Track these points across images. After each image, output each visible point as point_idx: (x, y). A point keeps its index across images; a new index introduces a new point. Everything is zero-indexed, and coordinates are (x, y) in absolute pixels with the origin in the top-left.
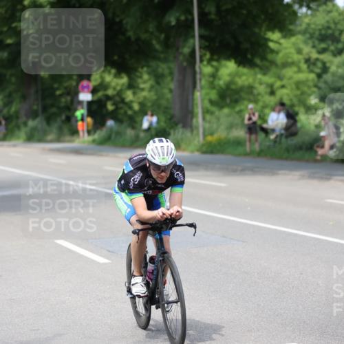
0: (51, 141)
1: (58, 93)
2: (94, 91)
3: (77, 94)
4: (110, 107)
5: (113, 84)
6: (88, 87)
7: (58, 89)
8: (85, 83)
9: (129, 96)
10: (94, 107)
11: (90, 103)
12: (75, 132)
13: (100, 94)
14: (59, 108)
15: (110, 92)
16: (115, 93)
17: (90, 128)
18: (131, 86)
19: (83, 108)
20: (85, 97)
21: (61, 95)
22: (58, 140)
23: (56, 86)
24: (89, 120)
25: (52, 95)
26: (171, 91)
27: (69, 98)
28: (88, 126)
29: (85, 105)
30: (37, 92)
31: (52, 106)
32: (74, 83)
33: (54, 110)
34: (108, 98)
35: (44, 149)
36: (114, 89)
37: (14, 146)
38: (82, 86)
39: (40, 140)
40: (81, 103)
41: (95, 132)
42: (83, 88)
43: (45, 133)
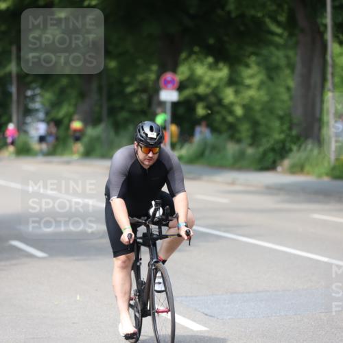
1: (130, 89)
2: (181, 88)
3: (157, 91)
4: (201, 111)
5: (207, 79)
6: (172, 82)
7: (129, 84)
8: (169, 76)
9: (229, 95)
10: (181, 111)
11: (175, 105)
13: (188, 92)
14: (133, 112)
15: (201, 90)
16: (208, 91)
17: (175, 139)
18: (233, 81)
20: (169, 95)
21: (133, 94)
23: (126, 80)
24: (174, 128)
25: (121, 93)
26: (288, 89)
27: (145, 96)
29: (169, 107)
30: (100, 89)
31: (122, 108)
32: (153, 76)
33: (124, 115)
34: (200, 98)
36: (208, 85)
37: (68, 163)
38: (165, 80)
40: (162, 104)
41: (181, 147)
42: (167, 83)
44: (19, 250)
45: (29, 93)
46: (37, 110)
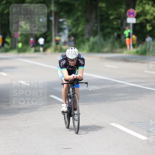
0: (107, 52)
1: (111, 17)
2: (137, 17)
3: (125, 18)
4: (149, 28)
5: (151, 11)
6: (133, 13)
7: (111, 15)
8: (131, 10)
10: (138, 28)
11: (134, 25)
12: (124, 46)
13: (141, 19)
14: (113, 28)
15: (148, 17)
16: (152, 17)
17: (135, 43)
19: (129, 29)
20: (131, 20)
21: (113, 19)
22: (112, 51)
24: (134, 37)
25: (107, 19)
27: (119, 21)
28: (133, 41)
29: (131, 26)
30: (96, 16)
31: (107, 27)
32: (123, 11)
33: (108, 30)
34: (147, 21)
35: (101, 58)
36: (152, 15)
38: (129, 12)
39: (99, 52)
40: (128, 25)
41: (138, 46)
42: (130, 14)
43: (102, 46)
44: (55, 100)
45: (61, 20)
46: (65, 29)
